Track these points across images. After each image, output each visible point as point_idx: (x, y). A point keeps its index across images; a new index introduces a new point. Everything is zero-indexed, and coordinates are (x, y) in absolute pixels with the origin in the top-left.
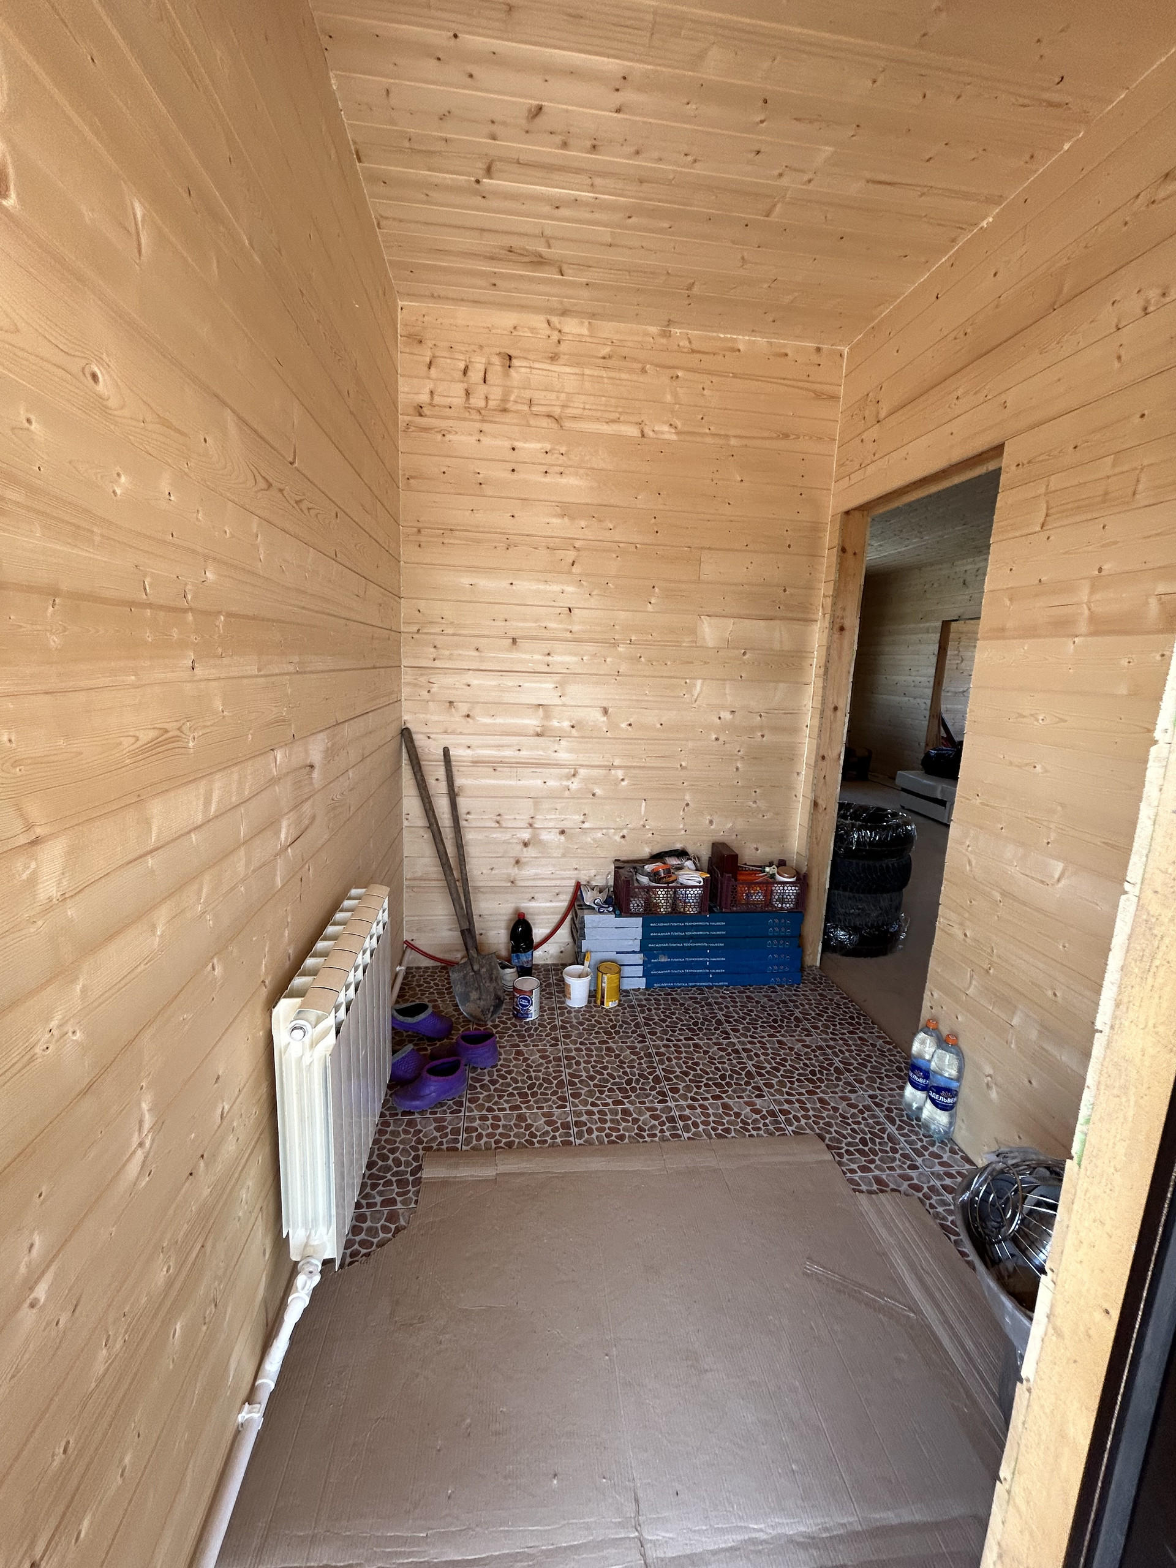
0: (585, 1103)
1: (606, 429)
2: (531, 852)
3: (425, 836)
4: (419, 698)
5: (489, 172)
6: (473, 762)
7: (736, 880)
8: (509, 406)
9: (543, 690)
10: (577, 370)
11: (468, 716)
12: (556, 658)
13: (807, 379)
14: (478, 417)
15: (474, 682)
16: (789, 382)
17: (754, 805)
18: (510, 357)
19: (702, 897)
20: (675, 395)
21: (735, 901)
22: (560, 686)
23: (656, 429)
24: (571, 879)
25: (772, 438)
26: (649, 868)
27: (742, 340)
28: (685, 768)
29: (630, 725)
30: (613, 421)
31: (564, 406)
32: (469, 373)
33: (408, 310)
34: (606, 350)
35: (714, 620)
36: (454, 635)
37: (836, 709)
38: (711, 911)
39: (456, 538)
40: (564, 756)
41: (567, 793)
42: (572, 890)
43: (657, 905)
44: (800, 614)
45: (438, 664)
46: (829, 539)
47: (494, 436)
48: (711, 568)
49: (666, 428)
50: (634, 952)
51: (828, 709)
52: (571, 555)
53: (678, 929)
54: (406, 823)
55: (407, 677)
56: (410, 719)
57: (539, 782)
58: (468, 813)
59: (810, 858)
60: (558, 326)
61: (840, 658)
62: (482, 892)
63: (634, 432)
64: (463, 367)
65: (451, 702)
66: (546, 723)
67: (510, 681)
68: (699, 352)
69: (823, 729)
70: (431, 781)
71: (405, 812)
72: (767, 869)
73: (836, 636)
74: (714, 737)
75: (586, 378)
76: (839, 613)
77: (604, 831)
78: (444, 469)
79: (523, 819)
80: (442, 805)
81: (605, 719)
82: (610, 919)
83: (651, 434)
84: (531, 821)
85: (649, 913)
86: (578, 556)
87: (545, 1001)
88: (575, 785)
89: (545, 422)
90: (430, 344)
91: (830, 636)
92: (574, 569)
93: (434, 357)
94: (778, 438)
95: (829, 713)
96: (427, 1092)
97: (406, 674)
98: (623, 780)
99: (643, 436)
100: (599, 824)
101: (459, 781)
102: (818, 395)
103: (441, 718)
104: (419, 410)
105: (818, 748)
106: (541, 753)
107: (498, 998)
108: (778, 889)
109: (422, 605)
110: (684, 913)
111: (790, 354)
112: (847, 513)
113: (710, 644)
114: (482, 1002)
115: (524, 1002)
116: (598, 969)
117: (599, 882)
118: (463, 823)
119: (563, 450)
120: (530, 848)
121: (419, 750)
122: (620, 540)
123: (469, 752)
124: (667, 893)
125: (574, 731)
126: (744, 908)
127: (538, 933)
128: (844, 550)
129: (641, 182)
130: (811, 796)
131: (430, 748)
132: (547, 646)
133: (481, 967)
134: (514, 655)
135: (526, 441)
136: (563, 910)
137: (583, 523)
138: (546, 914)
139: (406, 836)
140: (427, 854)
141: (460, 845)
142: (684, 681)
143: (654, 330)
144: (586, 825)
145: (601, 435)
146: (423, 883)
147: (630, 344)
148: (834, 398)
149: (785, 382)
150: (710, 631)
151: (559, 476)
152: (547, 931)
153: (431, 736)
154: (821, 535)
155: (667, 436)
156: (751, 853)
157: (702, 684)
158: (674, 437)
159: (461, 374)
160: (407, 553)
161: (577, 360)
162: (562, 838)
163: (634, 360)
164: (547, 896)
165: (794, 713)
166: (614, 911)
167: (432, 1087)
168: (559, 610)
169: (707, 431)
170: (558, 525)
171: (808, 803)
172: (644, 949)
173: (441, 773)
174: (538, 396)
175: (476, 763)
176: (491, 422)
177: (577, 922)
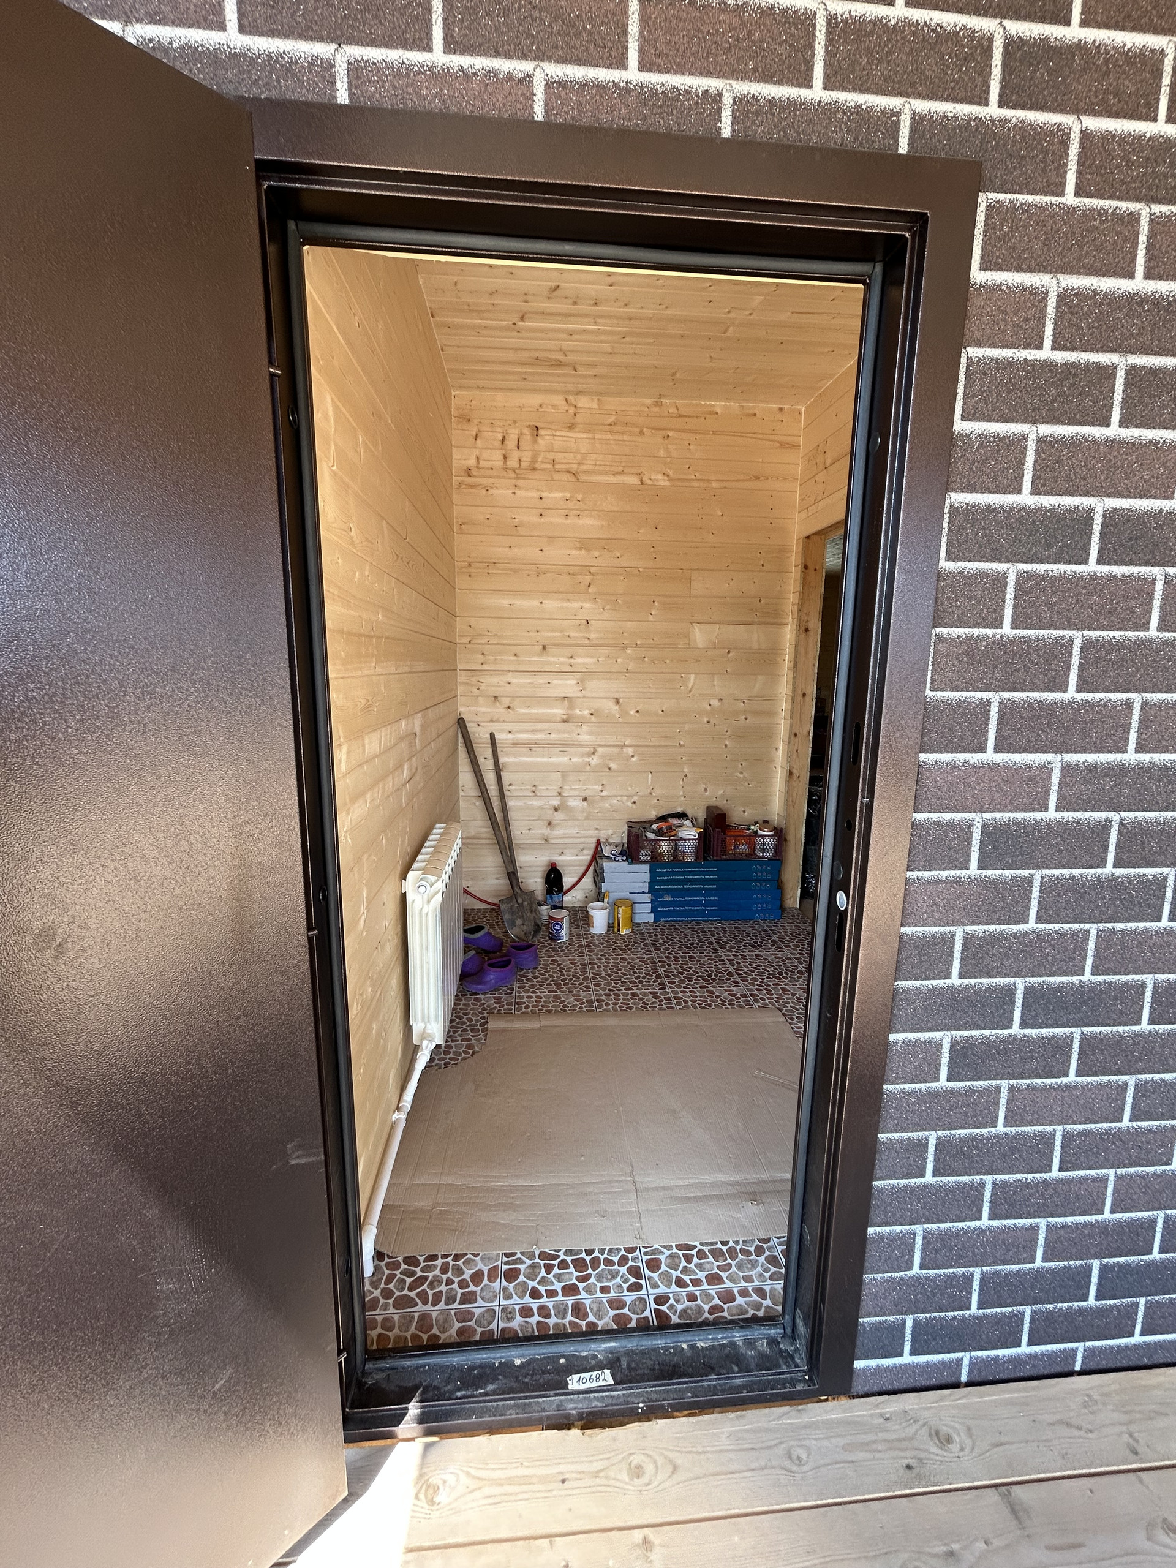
0: (604, 989)
1: (613, 479)
2: (560, 816)
3: (477, 804)
4: (470, 694)
5: (522, 319)
6: (514, 744)
7: (725, 834)
8: (537, 465)
9: (567, 686)
10: (590, 436)
11: (509, 707)
12: (578, 660)
13: (772, 432)
14: (513, 475)
15: (514, 681)
16: (758, 436)
17: (741, 776)
18: (537, 428)
19: (698, 848)
20: (667, 450)
21: (724, 851)
22: (581, 683)
23: (652, 477)
24: (592, 837)
25: (746, 480)
26: (654, 827)
27: (719, 405)
28: (684, 746)
29: (638, 712)
30: (618, 473)
31: (579, 464)
32: (506, 442)
33: (460, 398)
34: (612, 419)
35: (703, 626)
36: (498, 644)
37: (804, 695)
38: (705, 859)
39: (498, 569)
40: (585, 738)
41: (588, 768)
42: (593, 846)
43: (661, 854)
44: (771, 618)
45: (485, 667)
46: (794, 559)
47: (527, 490)
48: (699, 585)
49: (660, 477)
50: (643, 892)
51: (800, 695)
52: (588, 579)
53: (678, 873)
54: (462, 793)
55: (461, 678)
56: (464, 711)
57: (566, 759)
58: (510, 785)
59: (787, 817)
60: (574, 402)
61: (806, 653)
62: (523, 848)
63: (635, 480)
64: (501, 438)
65: (495, 697)
66: (570, 712)
67: (541, 680)
68: (686, 416)
69: (794, 713)
70: (481, 760)
71: (461, 784)
72: (752, 827)
73: (803, 636)
74: (706, 720)
75: (597, 441)
76: (805, 618)
77: (619, 798)
78: (488, 516)
79: (555, 788)
80: (490, 778)
81: (617, 707)
82: (624, 866)
83: (649, 482)
84: (560, 791)
85: (655, 860)
86: (593, 580)
87: (573, 930)
88: (595, 761)
89: (566, 477)
90: (476, 421)
91: (798, 636)
92: (590, 590)
93: (479, 431)
94: (750, 480)
95: (799, 698)
96: (488, 979)
97: (460, 675)
98: (633, 756)
99: (642, 484)
100: (614, 792)
101: (502, 760)
102: (783, 445)
103: (489, 710)
104: (468, 472)
105: (791, 726)
106: (567, 736)
107: (536, 925)
108: (760, 841)
109: (473, 621)
110: (683, 861)
111: (758, 414)
112: (808, 537)
113: (701, 646)
114: (525, 928)
115: (557, 927)
116: (615, 905)
117: (615, 839)
118: (506, 793)
119: (580, 497)
120: (559, 812)
121: (471, 735)
122: (627, 565)
123: (510, 736)
124: (669, 844)
125: (592, 717)
126: (732, 857)
127: (567, 881)
128: (806, 567)
129: (630, 319)
130: (787, 767)
131: (480, 735)
132: (568, 651)
133: (524, 901)
134: (545, 659)
135: (551, 491)
136: (587, 863)
137: (597, 554)
138: (573, 866)
139: (462, 804)
140: (479, 818)
141: (504, 810)
142: (679, 676)
143: (648, 401)
144: (603, 794)
145: (608, 484)
146: (475, 841)
147: (630, 413)
148: (794, 446)
149: (756, 436)
150: (700, 636)
151: (577, 518)
152: (575, 880)
153: (481, 724)
154: (789, 555)
155: (662, 483)
156: (740, 814)
157: (695, 677)
158: (667, 483)
159: (500, 443)
160: (461, 582)
161: (589, 428)
162: (585, 804)
163: (634, 425)
164: (575, 851)
165: (771, 699)
166: (627, 860)
167: (492, 976)
168: (578, 622)
169: (694, 477)
170: (578, 557)
171: (785, 773)
172: (651, 890)
173: (489, 753)
174: (559, 456)
175: (515, 744)
176: (524, 479)
177: (597, 869)
